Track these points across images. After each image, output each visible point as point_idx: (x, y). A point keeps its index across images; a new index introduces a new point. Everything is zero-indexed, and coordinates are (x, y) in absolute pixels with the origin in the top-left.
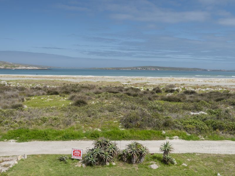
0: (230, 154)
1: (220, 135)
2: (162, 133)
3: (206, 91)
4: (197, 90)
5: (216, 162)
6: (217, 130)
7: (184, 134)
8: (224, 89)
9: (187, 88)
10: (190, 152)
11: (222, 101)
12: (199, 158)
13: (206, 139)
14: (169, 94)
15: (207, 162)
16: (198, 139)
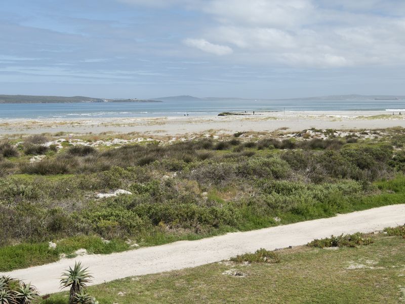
0: (193, 266)
1: (167, 233)
2: (48, 246)
3: (112, 145)
4: (94, 145)
5: (174, 287)
6: (161, 223)
7: (97, 241)
8: (148, 140)
9: (73, 142)
10: (120, 278)
11: (152, 165)
12: (139, 286)
13: (141, 246)
14: (36, 158)
15: (157, 291)
16: (126, 248)
